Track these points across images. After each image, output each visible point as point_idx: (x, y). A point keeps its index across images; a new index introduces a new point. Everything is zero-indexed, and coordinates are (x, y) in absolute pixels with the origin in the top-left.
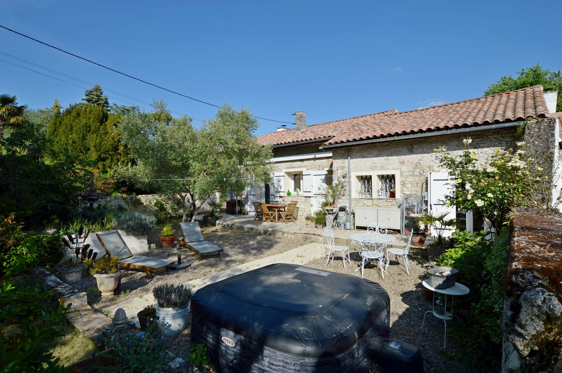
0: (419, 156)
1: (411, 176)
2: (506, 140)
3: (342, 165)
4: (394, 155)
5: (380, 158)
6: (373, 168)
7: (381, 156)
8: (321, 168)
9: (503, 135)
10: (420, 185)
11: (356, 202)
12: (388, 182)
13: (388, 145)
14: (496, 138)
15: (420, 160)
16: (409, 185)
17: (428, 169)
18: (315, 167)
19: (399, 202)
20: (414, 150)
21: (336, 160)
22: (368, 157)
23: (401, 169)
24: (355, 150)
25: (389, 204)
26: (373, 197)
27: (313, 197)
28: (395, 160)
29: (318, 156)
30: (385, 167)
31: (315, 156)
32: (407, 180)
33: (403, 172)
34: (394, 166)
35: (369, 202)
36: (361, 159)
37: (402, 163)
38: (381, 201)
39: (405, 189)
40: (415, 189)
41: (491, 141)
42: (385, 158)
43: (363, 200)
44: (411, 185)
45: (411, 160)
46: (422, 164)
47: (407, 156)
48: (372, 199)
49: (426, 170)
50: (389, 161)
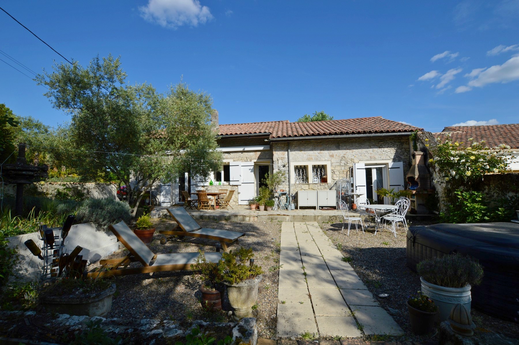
0: (344, 152)
1: (338, 166)
2: (397, 144)
3: (282, 156)
4: (325, 150)
5: (315, 152)
6: (309, 160)
7: (315, 150)
8: (249, 160)
9: (395, 141)
10: (345, 173)
11: (294, 187)
12: (319, 171)
13: (321, 142)
14: (391, 142)
15: (345, 154)
16: (337, 173)
17: (350, 161)
18: (242, 159)
20: (340, 147)
21: (276, 152)
22: (304, 151)
23: (331, 161)
24: (294, 144)
25: (322, 187)
26: (310, 182)
27: (240, 185)
28: (326, 154)
29: (247, 149)
30: (319, 158)
31: (244, 149)
32: (336, 169)
33: (333, 163)
34: (326, 159)
35: (306, 187)
36: (299, 152)
37: (332, 156)
38: (316, 186)
39: (334, 176)
40: (341, 175)
41: (389, 144)
42: (319, 152)
43: (301, 185)
44: (339, 173)
45: (338, 154)
46: (346, 158)
47: (335, 151)
48: (309, 184)
49: (349, 161)
50: (322, 155)
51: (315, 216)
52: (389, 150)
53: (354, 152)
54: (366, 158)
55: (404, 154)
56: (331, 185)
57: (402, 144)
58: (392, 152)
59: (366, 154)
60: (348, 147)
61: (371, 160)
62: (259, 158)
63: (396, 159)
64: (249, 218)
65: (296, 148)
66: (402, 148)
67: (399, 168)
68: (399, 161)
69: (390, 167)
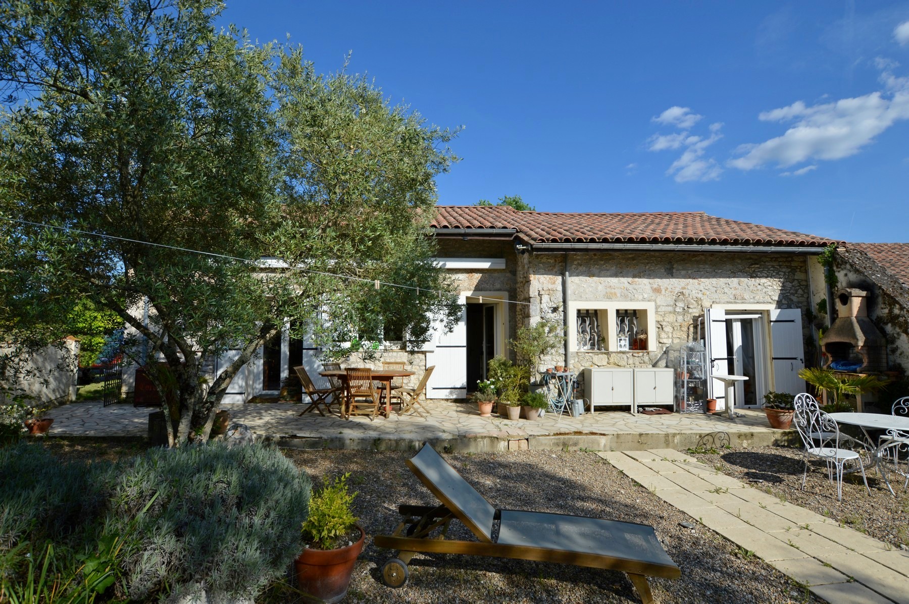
0: (682, 282)
1: (670, 312)
2: (784, 270)
3: (550, 287)
4: (643, 277)
5: (622, 280)
6: (609, 297)
7: (623, 277)
9: (781, 263)
10: (685, 329)
11: (577, 359)
12: (627, 322)
13: (633, 259)
14: (773, 266)
15: (684, 288)
16: (668, 329)
17: (695, 302)
19: (654, 358)
20: (674, 271)
21: (537, 276)
22: (599, 276)
23: (655, 301)
24: (576, 260)
25: (637, 360)
26: (610, 349)
27: (432, 352)
28: (644, 284)
30: (630, 294)
32: (666, 319)
33: (659, 306)
34: (646, 296)
35: (601, 359)
36: (588, 278)
37: (657, 290)
38: (624, 356)
39: (663, 335)
40: (677, 334)
41: (769, 269)
42: (630, 280)
43: (590, 354)
44: (672, 329)
45: (669, 287)
46: (687, 295)
47: (664, 280)
48: (608, 354)
49: (692, 304)
50: (636, 287)
51: (667, 435)
52: (769, 283)
53: (702, 284)
54: (725, 298)
55: (797, 291)
56: (656, 355)
57: (793, 270)
58: (775, 287)
59: (726, 290)
60: (690, 272)
61: (736, 303)
62: (478, 288)
63: (784, 301)
64: (506, 443)
65: (580, 268)
66: (794, 280)
67: (792, 321)
68: (789, 307)
69: (773, 318)
